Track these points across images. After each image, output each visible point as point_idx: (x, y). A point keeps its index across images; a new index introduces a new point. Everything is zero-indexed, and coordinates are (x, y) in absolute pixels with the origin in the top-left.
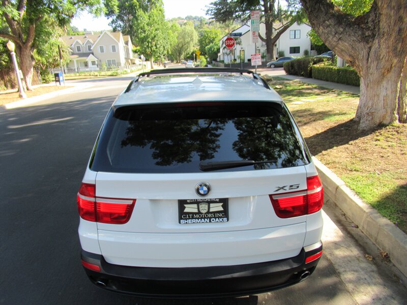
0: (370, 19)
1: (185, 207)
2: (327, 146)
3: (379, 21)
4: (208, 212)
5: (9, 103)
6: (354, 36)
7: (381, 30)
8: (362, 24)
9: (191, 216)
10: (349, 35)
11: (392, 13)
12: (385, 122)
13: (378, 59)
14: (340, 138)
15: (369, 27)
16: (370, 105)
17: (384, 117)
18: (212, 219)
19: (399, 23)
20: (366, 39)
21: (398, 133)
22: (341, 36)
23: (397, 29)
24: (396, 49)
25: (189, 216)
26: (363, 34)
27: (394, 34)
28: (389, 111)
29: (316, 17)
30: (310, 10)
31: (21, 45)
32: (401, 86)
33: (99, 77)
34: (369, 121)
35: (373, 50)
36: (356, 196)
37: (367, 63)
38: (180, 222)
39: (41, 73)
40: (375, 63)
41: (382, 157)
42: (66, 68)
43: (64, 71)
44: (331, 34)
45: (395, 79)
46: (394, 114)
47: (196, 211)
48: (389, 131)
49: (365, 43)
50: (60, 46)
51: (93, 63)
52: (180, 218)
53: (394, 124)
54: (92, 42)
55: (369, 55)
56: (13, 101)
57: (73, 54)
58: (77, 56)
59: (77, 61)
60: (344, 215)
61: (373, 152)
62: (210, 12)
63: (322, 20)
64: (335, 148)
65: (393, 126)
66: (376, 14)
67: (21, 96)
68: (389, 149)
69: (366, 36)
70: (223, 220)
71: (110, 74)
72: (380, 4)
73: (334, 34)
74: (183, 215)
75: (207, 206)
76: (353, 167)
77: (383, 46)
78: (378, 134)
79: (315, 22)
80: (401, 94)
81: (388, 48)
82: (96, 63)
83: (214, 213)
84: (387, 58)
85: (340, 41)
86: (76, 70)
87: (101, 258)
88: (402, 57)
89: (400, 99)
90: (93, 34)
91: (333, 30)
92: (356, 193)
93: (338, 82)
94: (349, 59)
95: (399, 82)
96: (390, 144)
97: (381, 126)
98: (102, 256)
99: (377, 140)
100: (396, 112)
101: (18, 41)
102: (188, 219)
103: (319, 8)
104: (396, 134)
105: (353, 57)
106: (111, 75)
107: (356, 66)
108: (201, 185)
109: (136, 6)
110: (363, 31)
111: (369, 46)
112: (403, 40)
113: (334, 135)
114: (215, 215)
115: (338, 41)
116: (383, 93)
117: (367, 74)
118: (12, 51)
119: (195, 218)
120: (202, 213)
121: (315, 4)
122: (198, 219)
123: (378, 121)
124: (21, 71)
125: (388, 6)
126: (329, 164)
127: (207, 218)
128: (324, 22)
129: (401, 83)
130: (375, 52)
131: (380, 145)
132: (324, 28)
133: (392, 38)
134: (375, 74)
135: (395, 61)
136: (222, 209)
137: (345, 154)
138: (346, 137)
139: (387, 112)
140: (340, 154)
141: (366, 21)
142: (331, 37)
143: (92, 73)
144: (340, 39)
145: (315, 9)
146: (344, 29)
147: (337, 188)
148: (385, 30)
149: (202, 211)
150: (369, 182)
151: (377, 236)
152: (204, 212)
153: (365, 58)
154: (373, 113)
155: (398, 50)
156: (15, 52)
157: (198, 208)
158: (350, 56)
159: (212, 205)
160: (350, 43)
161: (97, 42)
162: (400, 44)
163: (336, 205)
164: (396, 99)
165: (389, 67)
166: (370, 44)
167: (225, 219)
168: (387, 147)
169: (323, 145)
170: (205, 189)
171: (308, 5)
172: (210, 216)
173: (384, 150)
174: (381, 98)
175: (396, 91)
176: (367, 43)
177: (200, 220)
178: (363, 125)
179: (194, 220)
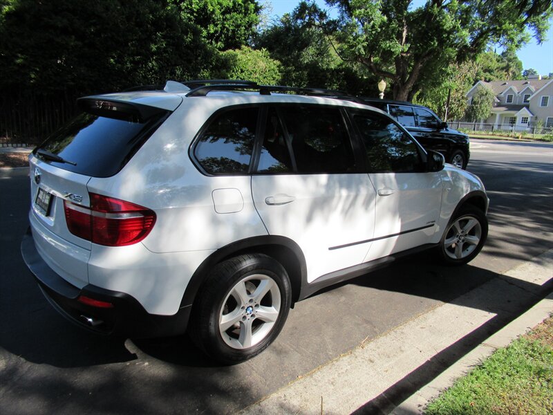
4: (44, 202)
33: (520, 139)
51: (525, 120)
54: (534, 90)
58: (504, 109)
59: (501, 115)
71: (540, 138)
82: (529, 120)
90: (540, 79)
106: (540, 140)
118: (382, 92)
143: (512, 134)
159: (46, 196)
161: (540, 90)
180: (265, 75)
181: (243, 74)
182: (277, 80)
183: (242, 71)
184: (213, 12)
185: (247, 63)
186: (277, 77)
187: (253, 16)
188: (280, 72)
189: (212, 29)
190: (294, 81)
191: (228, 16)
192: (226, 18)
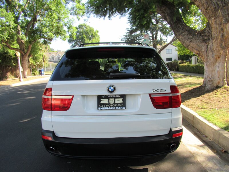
0: (206, 31)
1: (101, 101)
2: (187, 98)
3: (211, 31)
4: (114, 104)
5: (14, 83)
6: (199, 40)
7: (213, 36)
8: (202, 33)
9: (105, 105)
10: (196, 39)
11: (217, 26)
12: (220, 85)
13: (212, 51)
14: (195, 94)
15: (206, 35)
16: (210, 76)
17: (219, 82)
18: (116, 108)
19: (222, 31)
20: (205, 41)
21: (228, 91)
22: (191, 40)
23: (221, 34)
24: (221, 45)
25: (103, 106)
26: (203, 38)
27: (220, 38)
28: (221, 79)
29: (178, 31)
30: (174, 28)
31: (24, 54)
32: (227, 66)
34: (211, 85)
35: (209, 46)
36: (205, 119)
37: (207, 53)
38: (98, 109)
39: (32, 70)
40: (211, 53)
41: (219, 102)
42: (46, 68)
43: (45, 70)
44: (186, 39)
45: (223, 61)
46: (224, 81)
47: (107, 102)
48: (222, 90)
49: (204, 43)
50: (44, 56)
52: (98, 107)
53: (225, 86)
54: (61, 55)
55: (207, 49)
56: (16, 83)
57: (50, 61)
58: (52, 62)
59: (52, 65)
60: (199, 131)
61: (214, 100)
62: (123, 40)
63: (180, 32)
64: (192, 99)
65: (224, 87)
66: (209, 28)
67: (20, 80)
68: (223, 98)
69: (205, 40)
70: (122, 108)
72: (211, 22)
73: (187, 39)
74: (100, 105)
75: (113, 100)
76: (203, 107)
77: (215, 44)
78: (216, 91)
79: (177, 34)
80: (227, 70)
81: (217, 45)
83: (118, 104)
84: (217, 50)
85: (191, 43)
86: (51, 70)
87: (53, 133)
88: (226, 49)
89: (227, 73)
90: (61, 51)
91: (187, 37)
92: (205, 118)
93: (193, 73)
94: (197, 52)
95: (226, 63)
96: (223, 96)
97: (217, 87)
98: (53, 131)
99: (216, 94)
100: (225, 80)
101: (22, 52)
102: (103, 107)
103: (179, 27)
104: (227, 91)
105: (199, 51)
107: (201, 56)
108: (110, 86)
109: (85, 38)
110: (203, 37)
111: (207, 44)
112: (225, 41)
113: (191, 93)
114: (118, 105)
115: (190, 42)
116: (217, 69)
117: (207, 59)
118: (19, 57)
119: (107, 107)
120: (110, 104)
121: (177, 25)
122: (108, 107)
123: (215, 85)
124: (22, 67)
125: (215, 23)
126: (188, 106)
127: (114, 107)
128: (182, 33)
129: (227, 64)
130: (211, 47)
131: (218, 97)
132: (182, 36)
133: (219, 40)
134: (211, 59)
135: (222, 52)
136: (122, 102)
137: (197, 102)
138: (198, 93)
139: (220, 80)
140: (195, 101)
141: (204, 32)
142: (186, 41)
144: (191, 41)
145: (177, 27)
146: (193, 36)
147: (194, 117)
148: (215, 36)
149: (111, 103)
150: (212, 113)
151: (219, 139)
152: (112, 103)
153: (205, 51)
154: (212, 80)
155: (223, 46)
156: (20, 57)
157: (109, 101)
158: (197, 50)
159: (116, 99)
160: (196, 43)
162: (224, 43)
163: (193, 127)
164: (224, 72)
165: (219, 55)
166: (208, 43)
167: (124, 108)
168: (222, 97)
169: (185, 98)
170: (112, 88)
171: (173, 26)
172: (115, 106)
173: (220, 99)
174: (216, 72)
175: (224, 68)
176: (206, 43)
177: (109, 108)
178: (207, 87)
179: (106, 108)
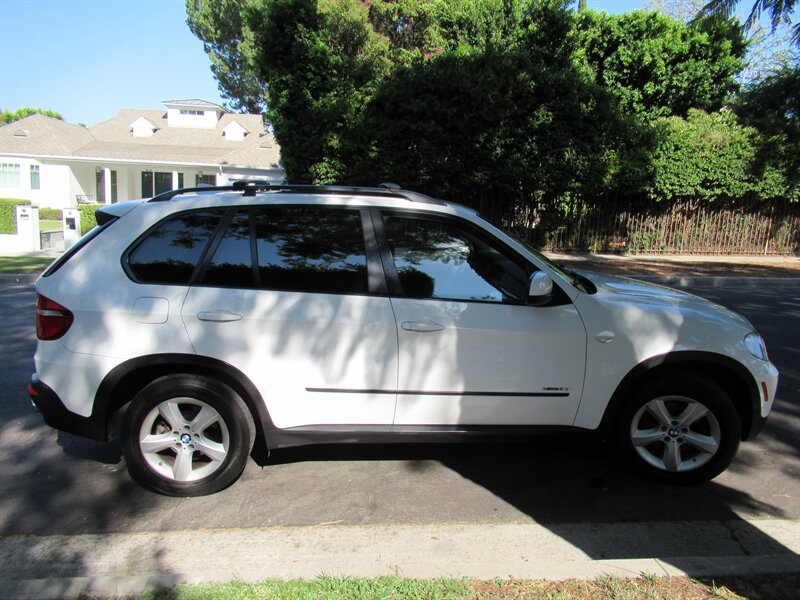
180: (721, 152)
181: (679, 152)
182: (746, 159)
183: (677, 148)
184: (653, 64)
185: (688, 136)
186: (746, 154)
187: (731, 60)
188: (753, 145)
189: (650, 88)
190: (784, 158)
191: (680, 66)
192: (678, 69)
